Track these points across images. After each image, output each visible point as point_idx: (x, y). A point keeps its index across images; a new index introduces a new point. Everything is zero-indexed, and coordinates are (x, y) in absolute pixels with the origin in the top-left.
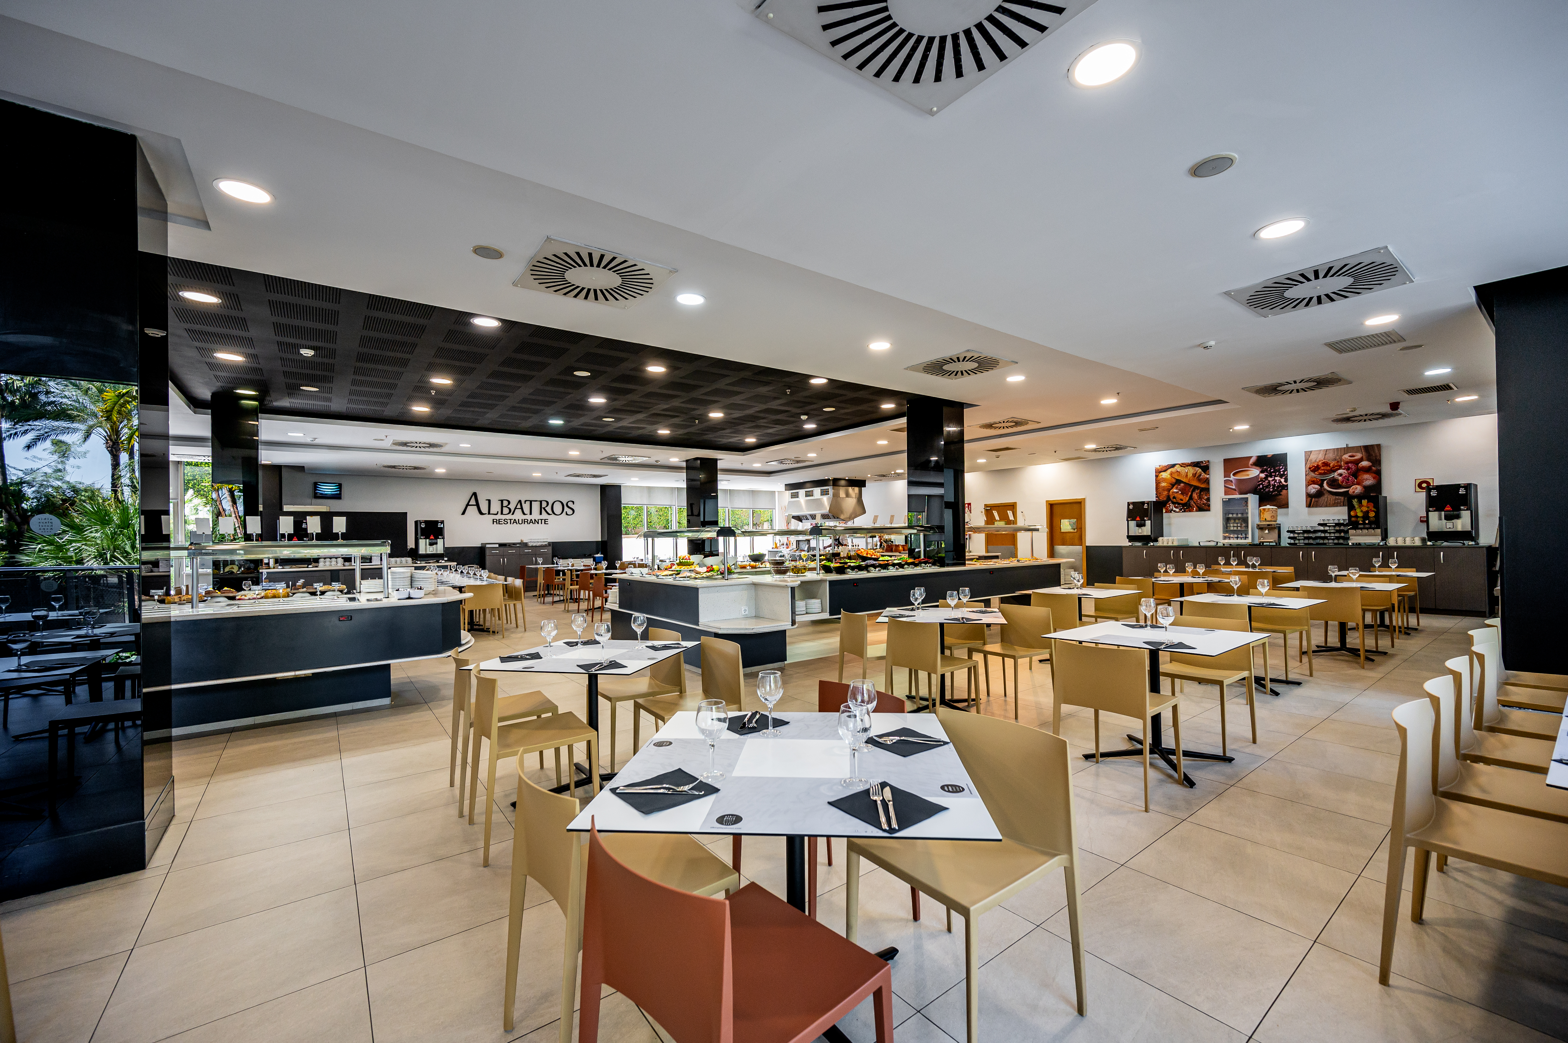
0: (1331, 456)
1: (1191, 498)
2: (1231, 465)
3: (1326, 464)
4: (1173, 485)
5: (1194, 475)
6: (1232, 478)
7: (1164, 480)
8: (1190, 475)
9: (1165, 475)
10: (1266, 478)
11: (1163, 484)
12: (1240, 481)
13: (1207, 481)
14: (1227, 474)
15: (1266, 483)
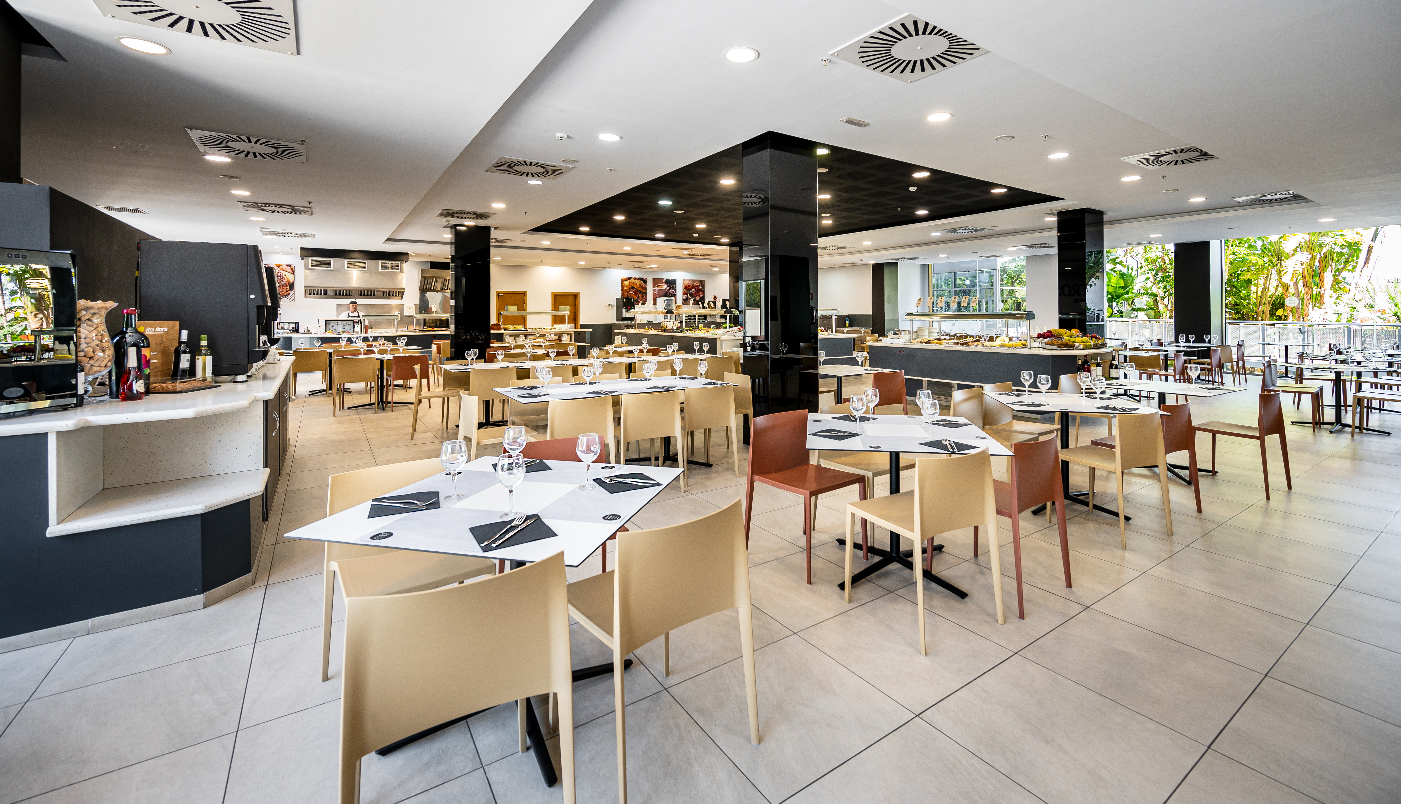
0: (691, 283)
1: (638, 297)
2: (656, 282)
3: (689, 286)
4: (630, 289)
5: (640, 285)
6: (656, 288)
7: (626, 286)
8: (638, 285)
9: (626, 283)
10: (669, 290)
11: (625, 288)
12: (659, 290)
13: (645, 289)
14: (654, 286)
15: (669, 292)
